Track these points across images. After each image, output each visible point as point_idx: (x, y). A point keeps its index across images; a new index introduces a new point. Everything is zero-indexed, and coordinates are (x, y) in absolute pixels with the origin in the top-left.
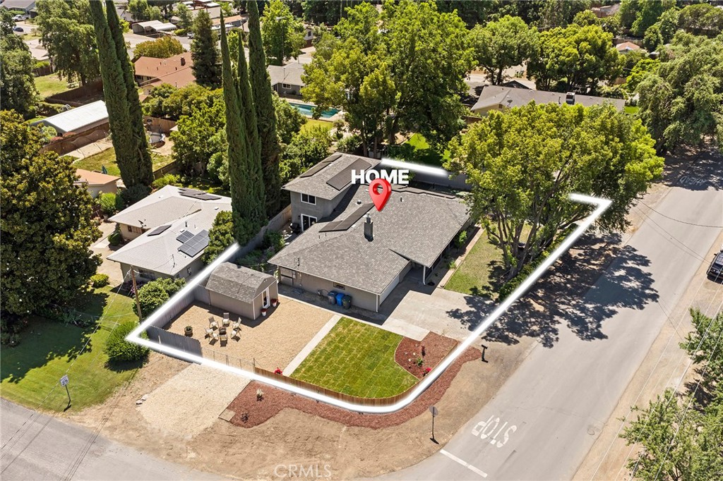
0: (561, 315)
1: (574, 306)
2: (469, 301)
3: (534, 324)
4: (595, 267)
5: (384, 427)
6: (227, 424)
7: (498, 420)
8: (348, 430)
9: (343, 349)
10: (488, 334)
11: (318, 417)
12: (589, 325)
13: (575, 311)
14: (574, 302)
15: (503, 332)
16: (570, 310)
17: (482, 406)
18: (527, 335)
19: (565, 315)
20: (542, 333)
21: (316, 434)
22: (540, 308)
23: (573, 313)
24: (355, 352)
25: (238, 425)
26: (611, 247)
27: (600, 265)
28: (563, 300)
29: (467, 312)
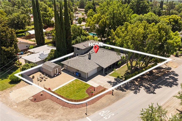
0: (143, 86)
1: (148, 84)
2: (115, 79)
3: (133, 87)
4: (159, 75)
5: (73, 108)
6: (30, 100)
7: (109, 111)
8: (62, 107)
9: (72, 86)
10: (117, 88)
11: (55, 103)
12: (151, 90)
13: (148, 86)
14: (149, 83)
15: (122, 88)
16: (146, 85)
17: (106, 107)
18: (130, 90)
19: (144, 86)
20: (135, 90)
21: (52, 107)
22: (137, 83)
23: (147, 86)
24: (75, 88)
25: (32, 101)
26: (167, 70)
27: (161, 75)
28: (145, 82)
29: (113, 82)
